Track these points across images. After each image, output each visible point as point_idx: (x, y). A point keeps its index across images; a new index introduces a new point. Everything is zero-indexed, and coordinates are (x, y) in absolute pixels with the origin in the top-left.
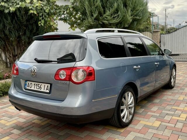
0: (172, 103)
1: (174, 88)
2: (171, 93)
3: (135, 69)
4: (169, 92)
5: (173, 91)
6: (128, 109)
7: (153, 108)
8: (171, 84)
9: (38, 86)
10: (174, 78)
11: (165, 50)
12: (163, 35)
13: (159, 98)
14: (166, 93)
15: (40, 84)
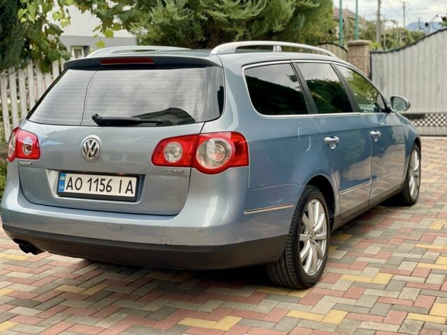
0: (415, 236)
1: (417, 205)
2: (411, 216)
3: (328, 144)
4: (403, 213)
5: (414, 212)
6: (314, 243)
7: (368, 249)
8: (409, 194)
9: (101, 184)
10: (416, 177)
11: (392, 98)
12: (377, 55)
13: (380, 226)
14: (397, 217)
15: (108, 178)
